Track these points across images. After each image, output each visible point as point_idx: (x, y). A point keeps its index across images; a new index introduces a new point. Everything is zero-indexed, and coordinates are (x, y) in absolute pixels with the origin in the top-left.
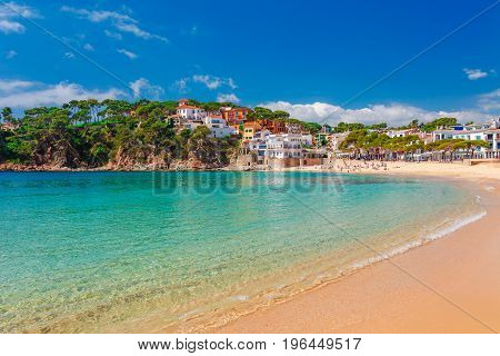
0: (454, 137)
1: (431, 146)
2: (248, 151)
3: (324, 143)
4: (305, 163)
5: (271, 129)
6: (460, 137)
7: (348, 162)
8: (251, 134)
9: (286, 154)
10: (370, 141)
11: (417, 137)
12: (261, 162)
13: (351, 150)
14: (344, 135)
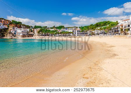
0: (66, 31)
1: (61, 33)
2: (11, 33)
3: (32, 31)
4: (28, 37)
5: (17, 27)
6: (67, 31)
7: (40, 36)
8: (12, 28)
9: (23, 34)
10: (46, 31)
11: (57, 31)
12: (15, 36)
13: (40, 33)
14: (39, 29)
